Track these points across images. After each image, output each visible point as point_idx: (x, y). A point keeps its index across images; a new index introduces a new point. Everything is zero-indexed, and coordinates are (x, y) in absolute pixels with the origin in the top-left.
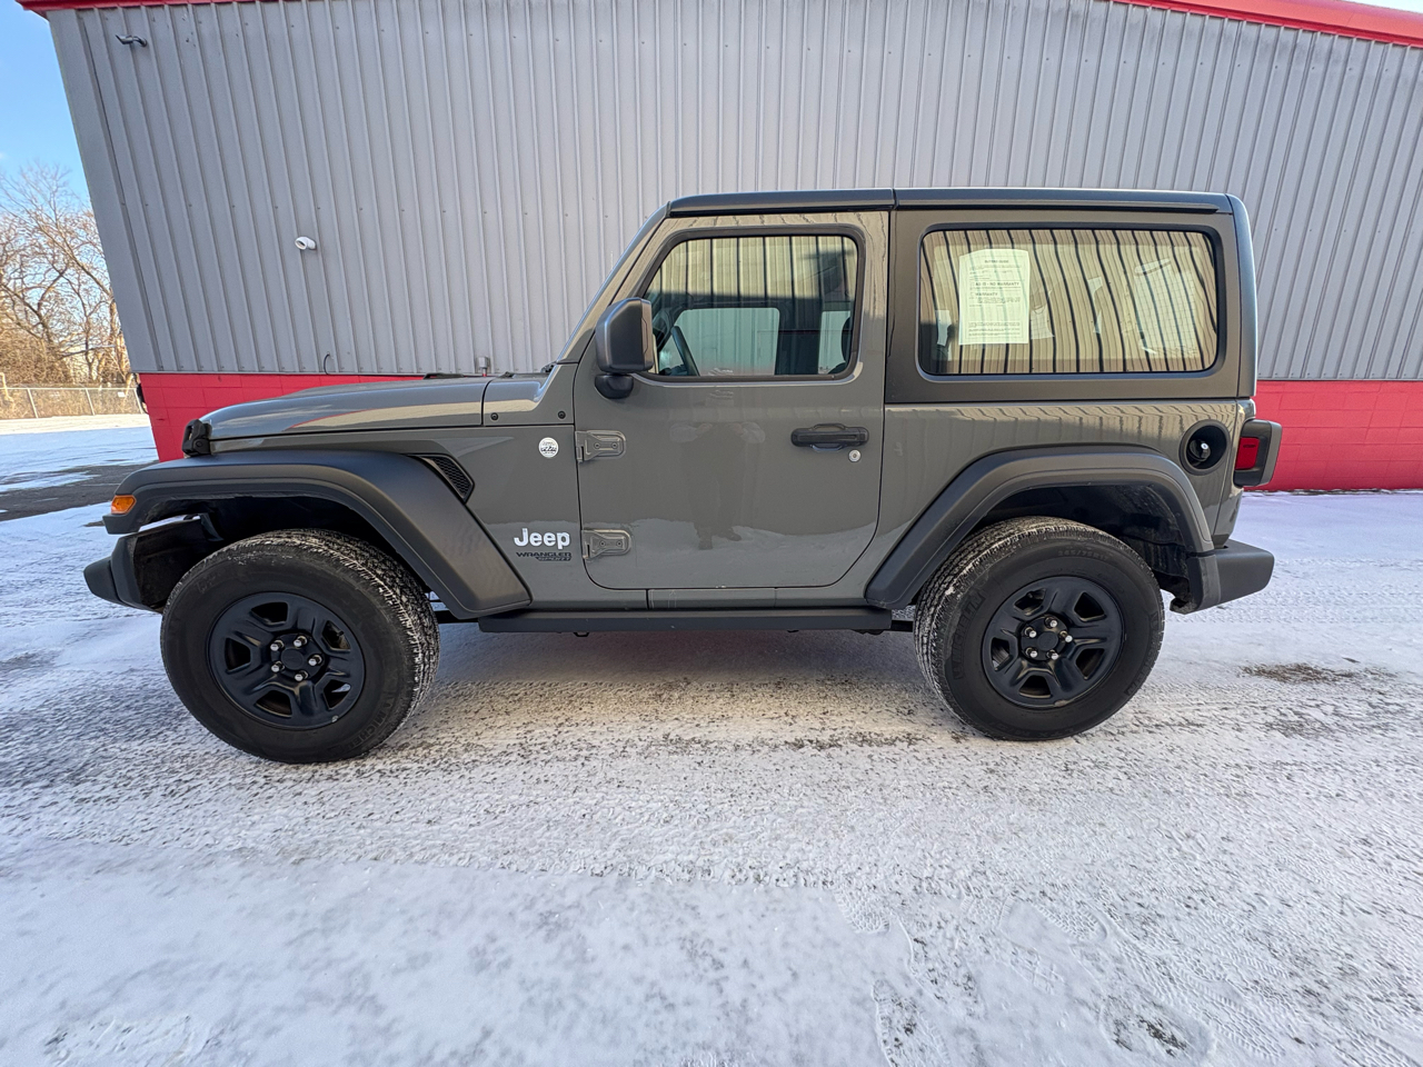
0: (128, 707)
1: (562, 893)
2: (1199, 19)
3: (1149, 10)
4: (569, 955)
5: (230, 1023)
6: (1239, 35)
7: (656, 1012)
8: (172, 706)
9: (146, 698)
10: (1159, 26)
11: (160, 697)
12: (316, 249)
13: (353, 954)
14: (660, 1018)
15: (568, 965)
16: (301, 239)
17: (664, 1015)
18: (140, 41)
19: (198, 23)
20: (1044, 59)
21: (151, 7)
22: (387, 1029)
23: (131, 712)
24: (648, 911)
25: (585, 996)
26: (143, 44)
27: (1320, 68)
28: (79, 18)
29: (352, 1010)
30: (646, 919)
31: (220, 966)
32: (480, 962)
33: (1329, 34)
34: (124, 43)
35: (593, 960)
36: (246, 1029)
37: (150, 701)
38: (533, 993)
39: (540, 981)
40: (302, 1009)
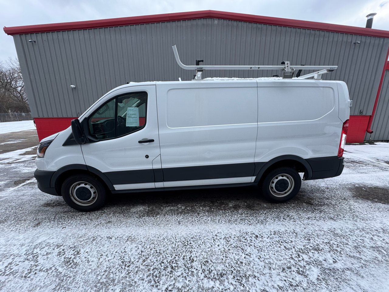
0: (14, 202)
1: (81, 242)
2: (290, 29)
3: (277, 26)
4: (76, 253)
5: (10, 264)
6: (301, 32)
7: (86, 263)
8: (23, 202)
9: (18, 200)
10: (280, 30)
11: (21, 200)
12: (75, 88)
13: (37, 253)
14: (85, 264)
15: (74, 255)
16: (71, 86)
17: (87, 263)
18: (34, 41)
19: (47, 36)
20: (252, 39)
21: (37, 33)
22: (37, 265)
23: (14, 204)
24: (95, 245)
25: (74, 260)
26: (35, 42)
27: (322, 39)
28: (20, 36)
29: (33, 262)
30: (94, 247)
31: (13, 254)
32: (59, 254)
33: (324, 31)
34: (30, 42)
35: (80, 254)
36: (13, 265)
37: (19, 201)
38: (66, 260)
39: (68, 258)
40: (24, 261)
